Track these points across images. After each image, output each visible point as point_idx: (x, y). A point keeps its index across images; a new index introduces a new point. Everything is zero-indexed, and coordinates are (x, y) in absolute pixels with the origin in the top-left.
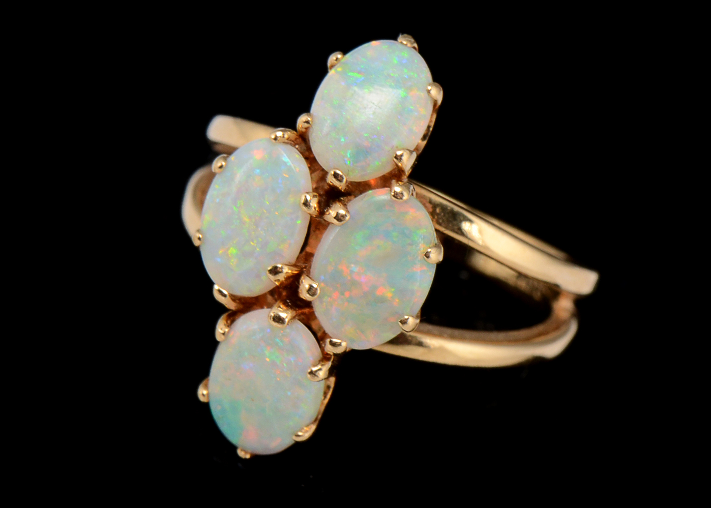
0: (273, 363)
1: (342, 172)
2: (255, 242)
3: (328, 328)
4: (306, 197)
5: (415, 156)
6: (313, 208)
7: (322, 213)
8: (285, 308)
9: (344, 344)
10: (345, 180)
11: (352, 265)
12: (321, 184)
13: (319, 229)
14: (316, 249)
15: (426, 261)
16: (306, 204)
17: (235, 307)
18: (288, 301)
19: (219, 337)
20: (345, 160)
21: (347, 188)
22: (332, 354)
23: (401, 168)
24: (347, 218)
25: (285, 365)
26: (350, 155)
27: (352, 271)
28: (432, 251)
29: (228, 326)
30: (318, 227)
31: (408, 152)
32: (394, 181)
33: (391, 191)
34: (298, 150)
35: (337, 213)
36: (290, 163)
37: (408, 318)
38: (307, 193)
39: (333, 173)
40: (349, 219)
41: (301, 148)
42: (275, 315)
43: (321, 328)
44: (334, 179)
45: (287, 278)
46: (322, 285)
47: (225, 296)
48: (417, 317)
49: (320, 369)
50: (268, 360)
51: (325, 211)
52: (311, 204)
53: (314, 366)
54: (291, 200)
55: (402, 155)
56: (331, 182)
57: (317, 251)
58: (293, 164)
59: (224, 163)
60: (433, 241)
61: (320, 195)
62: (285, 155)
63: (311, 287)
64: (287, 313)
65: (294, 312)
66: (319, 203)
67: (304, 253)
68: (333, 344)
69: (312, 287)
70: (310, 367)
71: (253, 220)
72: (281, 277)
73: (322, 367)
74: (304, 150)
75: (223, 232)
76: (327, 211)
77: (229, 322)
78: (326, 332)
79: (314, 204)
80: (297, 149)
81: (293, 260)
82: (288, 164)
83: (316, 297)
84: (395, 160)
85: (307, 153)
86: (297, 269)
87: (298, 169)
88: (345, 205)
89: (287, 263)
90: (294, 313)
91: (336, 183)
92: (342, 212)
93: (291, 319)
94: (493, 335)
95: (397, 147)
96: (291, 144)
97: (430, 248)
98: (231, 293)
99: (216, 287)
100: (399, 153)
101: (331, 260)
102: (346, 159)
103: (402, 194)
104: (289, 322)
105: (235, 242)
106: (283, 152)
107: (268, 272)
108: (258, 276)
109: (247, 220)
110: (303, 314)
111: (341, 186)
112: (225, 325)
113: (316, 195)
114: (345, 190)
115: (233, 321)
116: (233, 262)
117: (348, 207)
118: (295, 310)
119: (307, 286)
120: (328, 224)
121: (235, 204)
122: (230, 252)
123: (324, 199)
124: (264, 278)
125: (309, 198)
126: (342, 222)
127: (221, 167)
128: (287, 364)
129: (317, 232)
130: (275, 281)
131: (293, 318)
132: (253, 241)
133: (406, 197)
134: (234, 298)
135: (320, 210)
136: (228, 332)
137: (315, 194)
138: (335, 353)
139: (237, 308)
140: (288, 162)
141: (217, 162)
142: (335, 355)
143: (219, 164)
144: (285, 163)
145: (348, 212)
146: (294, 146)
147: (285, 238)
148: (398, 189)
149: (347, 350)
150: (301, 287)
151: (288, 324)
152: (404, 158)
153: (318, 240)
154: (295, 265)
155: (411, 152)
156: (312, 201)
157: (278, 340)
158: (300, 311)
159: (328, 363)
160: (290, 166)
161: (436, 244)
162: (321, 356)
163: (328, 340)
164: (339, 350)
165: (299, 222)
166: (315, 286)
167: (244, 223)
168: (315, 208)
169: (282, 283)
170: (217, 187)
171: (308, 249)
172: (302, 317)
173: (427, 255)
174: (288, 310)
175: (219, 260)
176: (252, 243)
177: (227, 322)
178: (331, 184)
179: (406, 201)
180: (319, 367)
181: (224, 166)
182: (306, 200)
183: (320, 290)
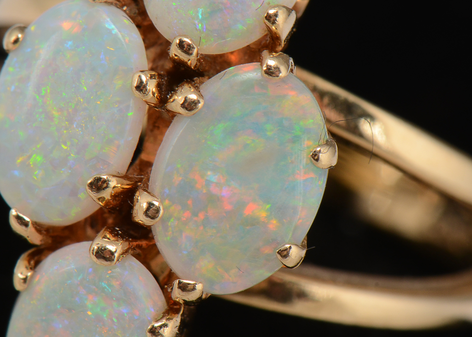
0: (98, 319)
1: (191, 40)
2: (68, 144)
3: (176, 266)
4: (140, 76)
5: (293, 18)
6: (151, 93)
7: (163, 100)
8: (112, 239)
9: (199, 287)
10: (195, 51)
11: (209, 173)
12: (160, 63)
13: (158, 128)
14: (155, 155)
15: (314, 164)
16: (141, 87)
17: (41, 241)
18: (118, 229)
19: (18, 285)
20: (195, 24)
21: (198, 64)
22: (181, 302)
23: (275, 33)
24: (200, 105)
25: (115, 320)
26: (202, 15)
27: (208, 182)
28: (322, 150)
29: (31, 269)
30: (157, 125)
31: (285, 9)
32: (265, 53)
33: (262, 65)
34: (127, 14)
35: (186, 98)
36: (115, 31)
37: (290, 248)
38: (142, 71)
39: (178, 41)
40: (204, 105)
41: (130, 10)
42: (98, 248)
43: (165, 266)
44: (179, 51)
45: (115, 197)
46: (166, 203)
47: (26, 224)
48: (303, 247)
49: (165, 325)
50: (90, 313)
51: (168, 97)
52: (148, 88)
53: (157, 321)
54: (119, 83)
55: (276, 15)
56: (176, 55)
57: (156, 158)
58: (120, 32)
59: (20, 36)
60: (323, 137)
61: (160, 76)
62: (108, 19)
63: (150, 205)
64: (116, 245)
65: (127, 243)
66: (159, 86)
67: (137, 162)
68: (184, 288)
69: (153, 205)
70: (150, 323)
71: (65, 113)
72: (107, 194)
73: (167, 322)
74: (135, 13)
75: (21, 133)
76: (171, 97)
77: (32, 262)
78: (173, 271)
79: (152, 87)
80: (125, 11)
81: (123, 171)
82: (114, 32)
83: (157, 219)
84: (266, 21)
85: (139, 18)
86: (129, 182)
87: (127, 38)
88: (197, 88)
89: (115, 174)
90: (126, 245)
91: (183, 57)
92: (193, 97)
93: (123, 254)
94: (407, 284)
95: (269, 4)
96: (116, 5)
97: (319, 146)
98: (35, 220)
99: (13, 212)
100: (272, 12)
101: (179, 166)
102: (196, 22)
103: (277, 69)
104: (119, 257)
105: (38, 146)
106: (104, 16)
107: (87, 188)
108: (74, 193)
109: (56, 114)
110: (139, 247)
111: (191, 61)
112: (26, 268)
113: (154, 75)
114: (195, 67)
115: (37, 263)
116: (38, 174)
117: (201, 91)
118: (127, 240)
119: (145, 206)
120: (173, 115)
121: (39, 93)
122: (31, 161)
123: (166, 81)
124: (82, 196)
125: (144, 79)
126: (193, 112)
127: (16, 41)
128: (117, 318)
129: (156, 132)
130: (99, 199)
131: (125, 252)
132: (65, 144)
133: (284, 73)
134: (39, 228)
135: (160, 96)
136: (32, 276)
137: (153, 73)
138: (187, 300)
139: (43, 242)
140: (113, 29)
141: (10, 35)
142: (186, 303)
143: (13, 38)
144: (110, 31)
145: (201, 96)
146: (121, 7)
147: (111, 136)
148: (272, 62)
149: (204, 297)
150: (136, 208)
151: (118, 260)
152: (280, 19)
153: (158, 142)
154: (125, 177)
155: (289, 11)
156: (149, 83)
157: (104, 284)
158: (135, 243)
159: (176, 315)
160: (116, 34)
161: (327, 141)
162: (166, 307)
163: (176, 282)
164: (192, 297)
165: (130, 114)
166: (156, 204)
167: (51, 118)
168: (153, 94)
169: (107, 203)
170: (11, 69)
171: (144, 156)
172: (138, 251)
173: (315, 157)
174: (117, 241)
175: (17, 173)
176: (63, 146)
177: (29, 263)
178: (176, 57)
179: (284, 80)
180: (164, 321)
181: (20, 40)
182: (141, 82)
183: (163, 209)
